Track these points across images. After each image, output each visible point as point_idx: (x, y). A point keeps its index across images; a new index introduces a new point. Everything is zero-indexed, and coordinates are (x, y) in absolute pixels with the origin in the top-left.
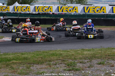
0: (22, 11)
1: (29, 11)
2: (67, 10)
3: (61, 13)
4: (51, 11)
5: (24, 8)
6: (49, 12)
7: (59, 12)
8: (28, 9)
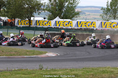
0: (64, 26)
1: (71, 26)
2: (111, 26)
3: (104, 29)
4: (94, 27)
5: (67, 23)
6: (92, 28)
7: (102, 27)
8: (71, 24)
